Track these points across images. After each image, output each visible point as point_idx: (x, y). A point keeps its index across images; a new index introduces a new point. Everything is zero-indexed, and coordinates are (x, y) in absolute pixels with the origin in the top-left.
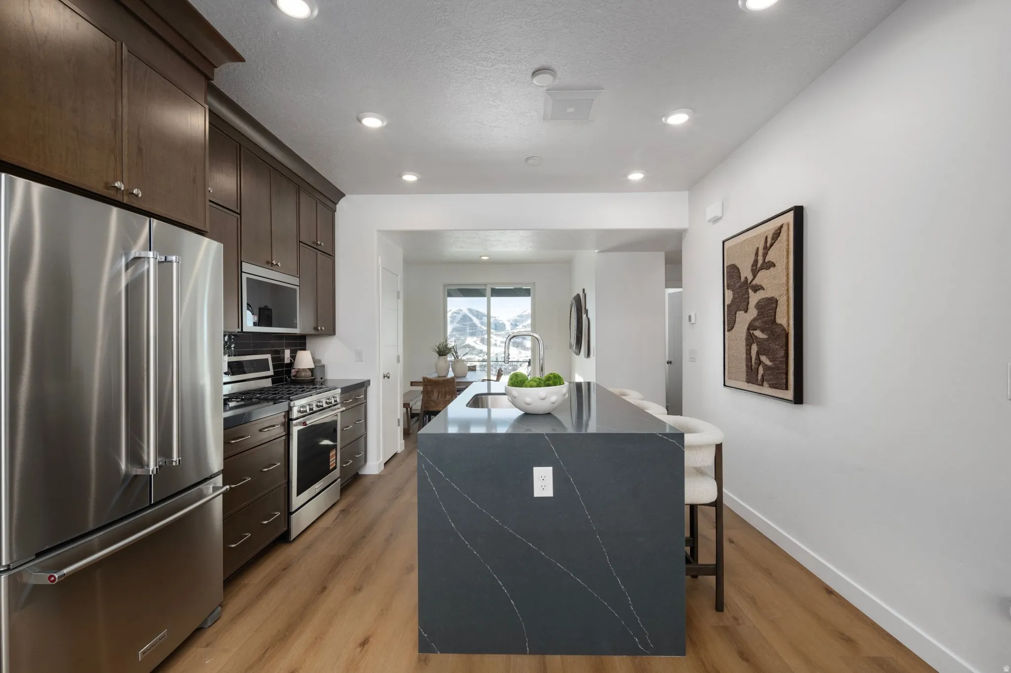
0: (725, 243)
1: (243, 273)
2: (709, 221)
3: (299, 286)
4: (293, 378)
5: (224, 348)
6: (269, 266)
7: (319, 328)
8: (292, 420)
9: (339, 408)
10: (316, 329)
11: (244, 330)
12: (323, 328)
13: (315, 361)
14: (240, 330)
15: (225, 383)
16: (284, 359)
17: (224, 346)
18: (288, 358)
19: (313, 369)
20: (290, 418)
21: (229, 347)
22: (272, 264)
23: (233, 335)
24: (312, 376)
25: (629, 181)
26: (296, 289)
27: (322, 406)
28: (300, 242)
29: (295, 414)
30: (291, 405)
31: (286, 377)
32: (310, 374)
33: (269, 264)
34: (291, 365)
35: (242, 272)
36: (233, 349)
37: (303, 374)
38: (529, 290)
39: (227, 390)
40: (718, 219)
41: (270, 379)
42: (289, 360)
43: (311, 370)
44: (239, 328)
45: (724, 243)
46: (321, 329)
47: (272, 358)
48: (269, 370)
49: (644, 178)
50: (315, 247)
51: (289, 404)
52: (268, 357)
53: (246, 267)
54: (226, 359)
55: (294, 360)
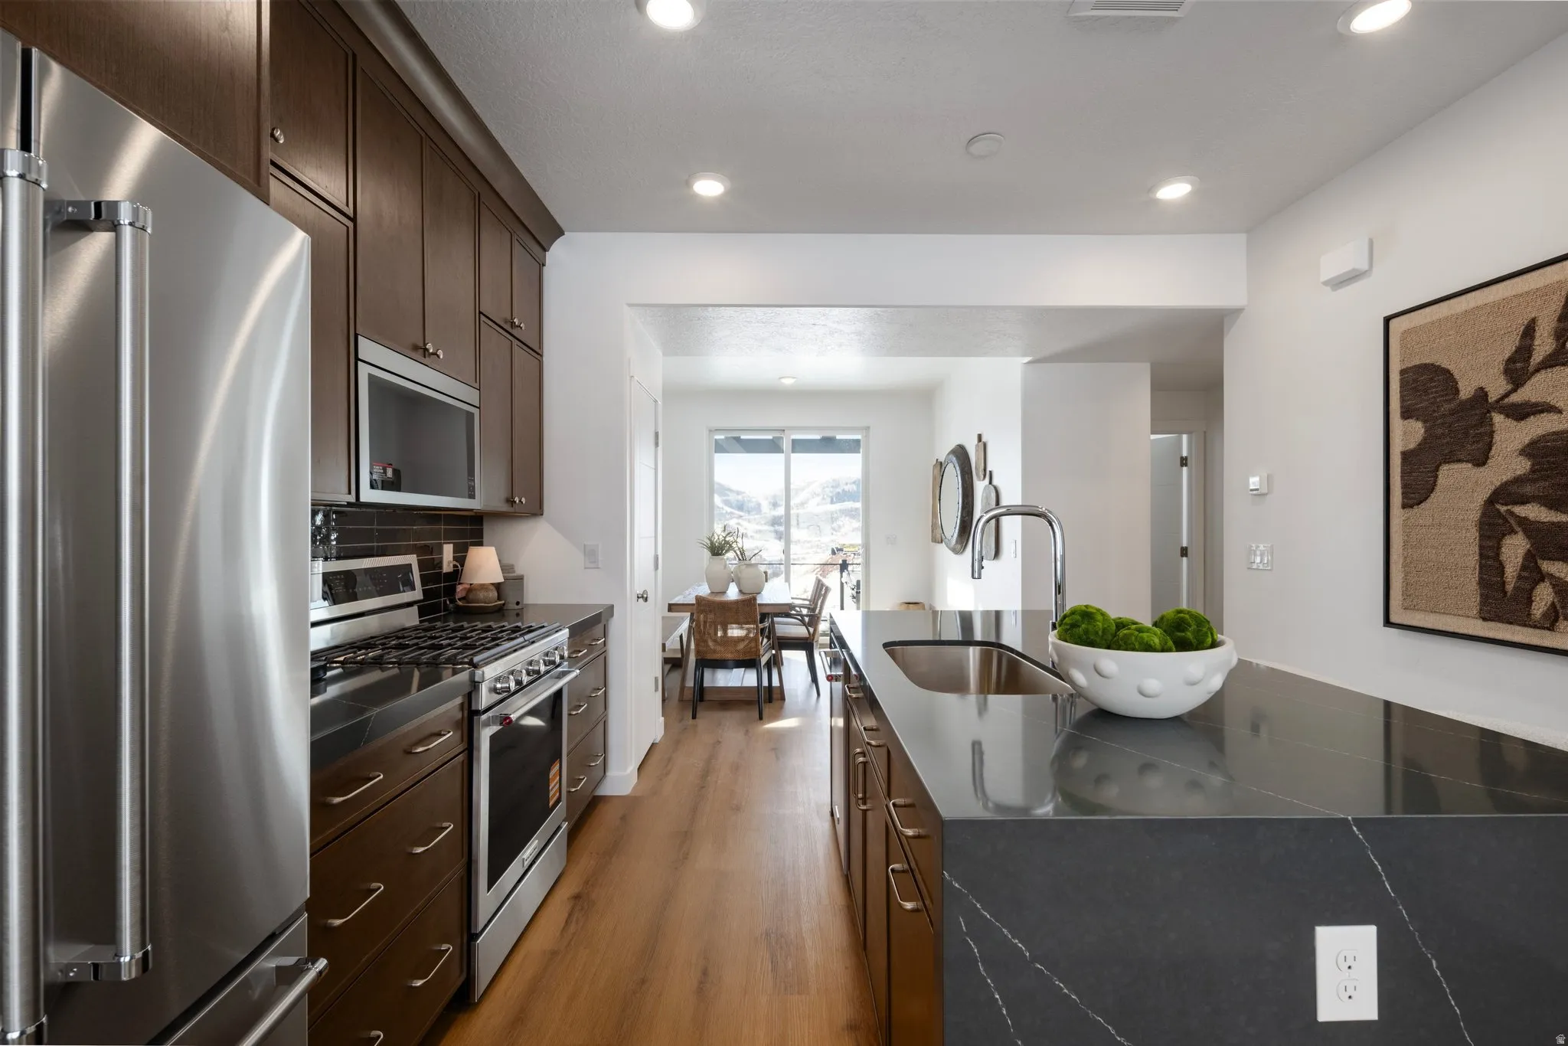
0: (1393, 323)
1: (359, 363)
2: (1326, 283)
3: (479, 408)
4: (460, 603)
5: (314, 542)
6: (418, 356)
7: (517, 500)
8: (478, 713)
9: (569, 672)
10: (510, 501)
11: (363, 499)
12: (523, 500)
13: (506, 568)
14: (352, 499)
15: (314, 624)
16: (440, 565)
17: (314, 536)
18: (449, 563)
19: (499, 584)
20: (473, 708)
21: (326, 540)
22: (426, 350)
23: (335, 512)
24: (499, 598)
25: (1157, 201)
26: (473, 414)
27: (538, 672)
28: (480, 313)
29: (485, 698)
30: (477, 679)
31: (445, 601)
32: (496, 594)
33: (420, 352)
34: (456, 575)
35: (357, 359)
36: (334, 543)
37: (482, 595)
38: (858, 442)
39: (320, 638)
40: (1357, 276)
41: (415, 608)
42: (452, 565)
43: (498, 586)
44: (350, 493)
45: (1387, 320)
46: (520, 501)
47: (419, 562)
48: (413, 588)
49: (1191, 193)
50: (508, 328)
51: (472, 675)
52: (412, 559)
53: (368, 349)
54: (320, 567)
55: (462, 565)
